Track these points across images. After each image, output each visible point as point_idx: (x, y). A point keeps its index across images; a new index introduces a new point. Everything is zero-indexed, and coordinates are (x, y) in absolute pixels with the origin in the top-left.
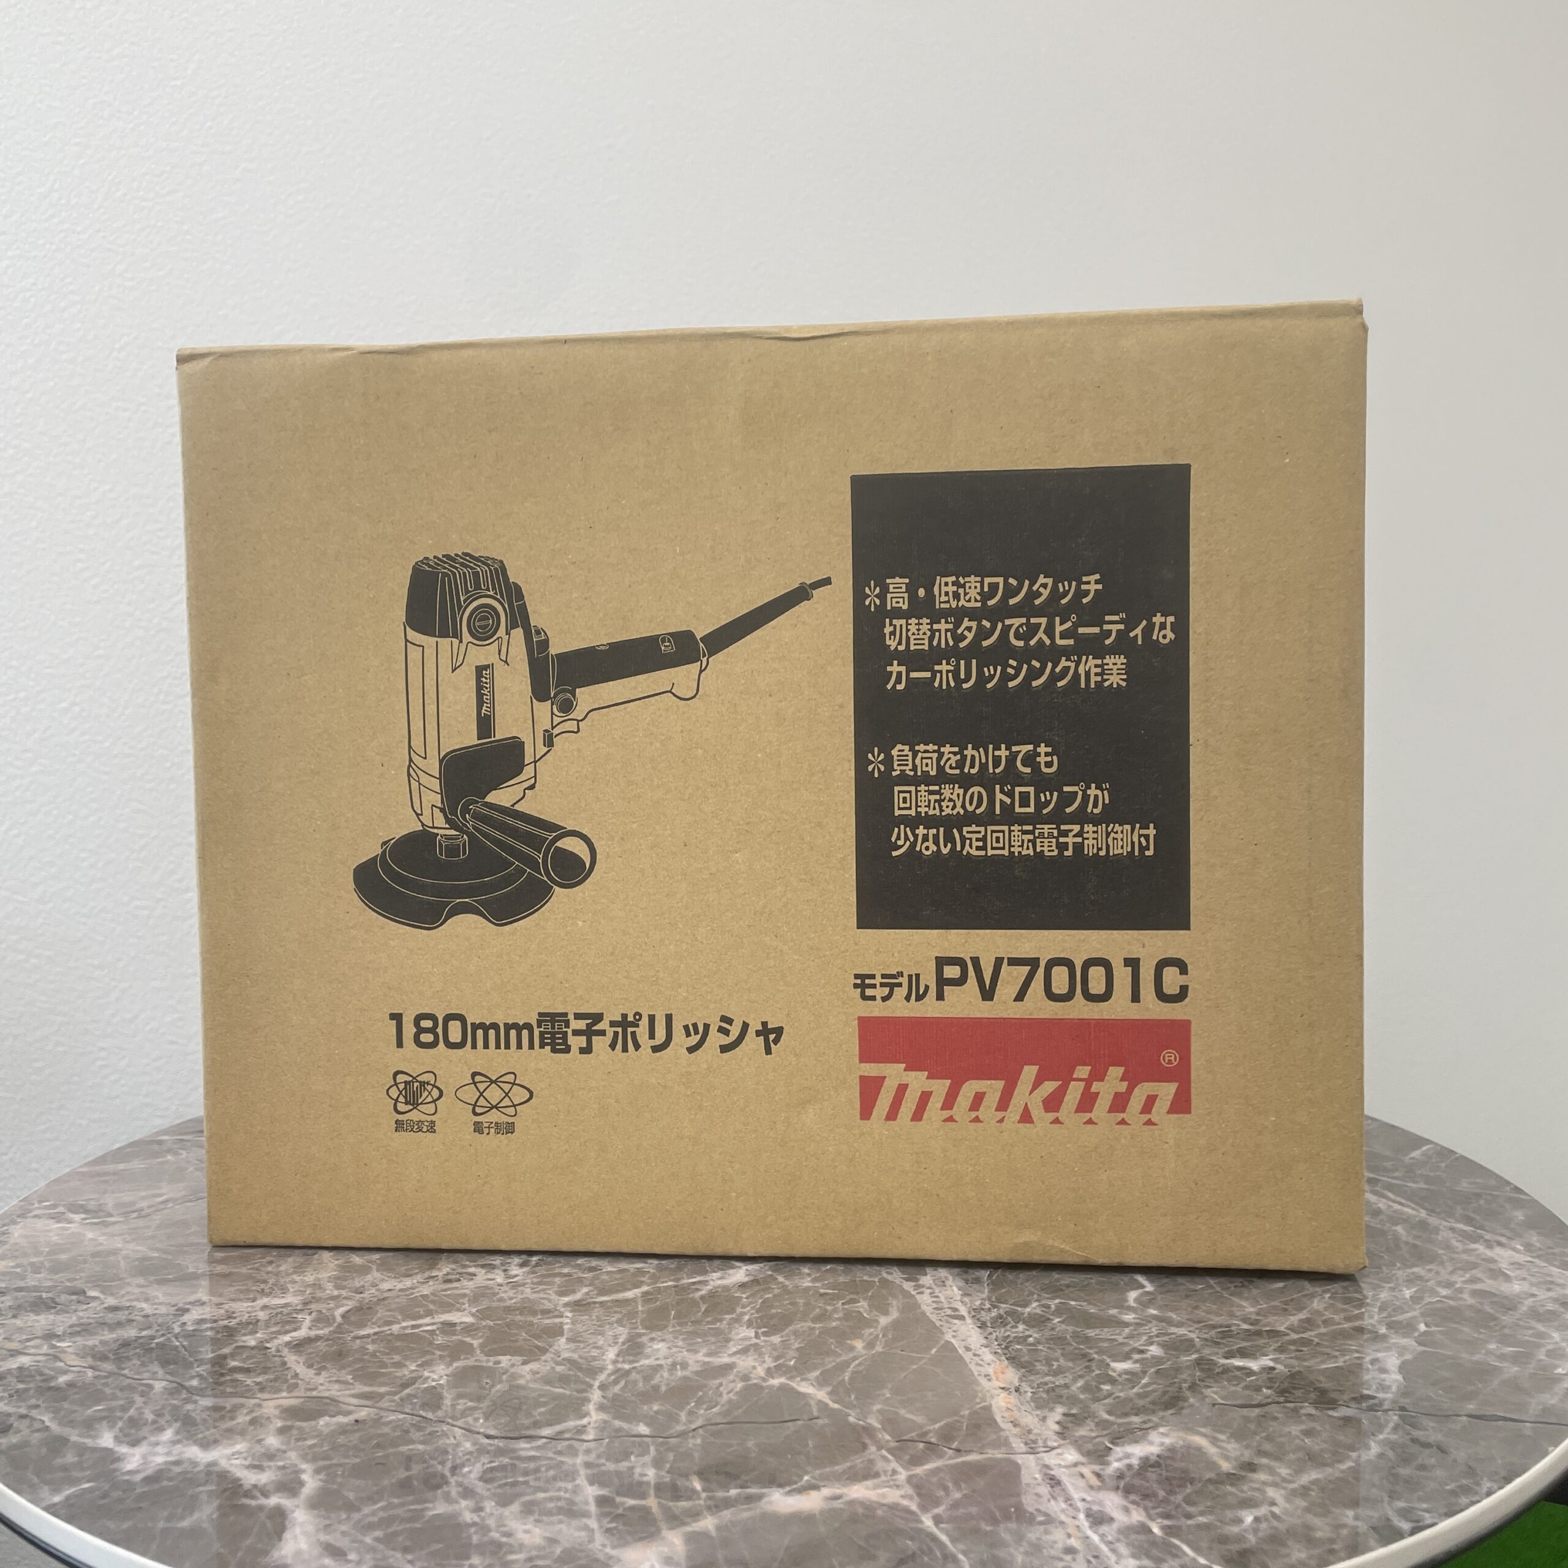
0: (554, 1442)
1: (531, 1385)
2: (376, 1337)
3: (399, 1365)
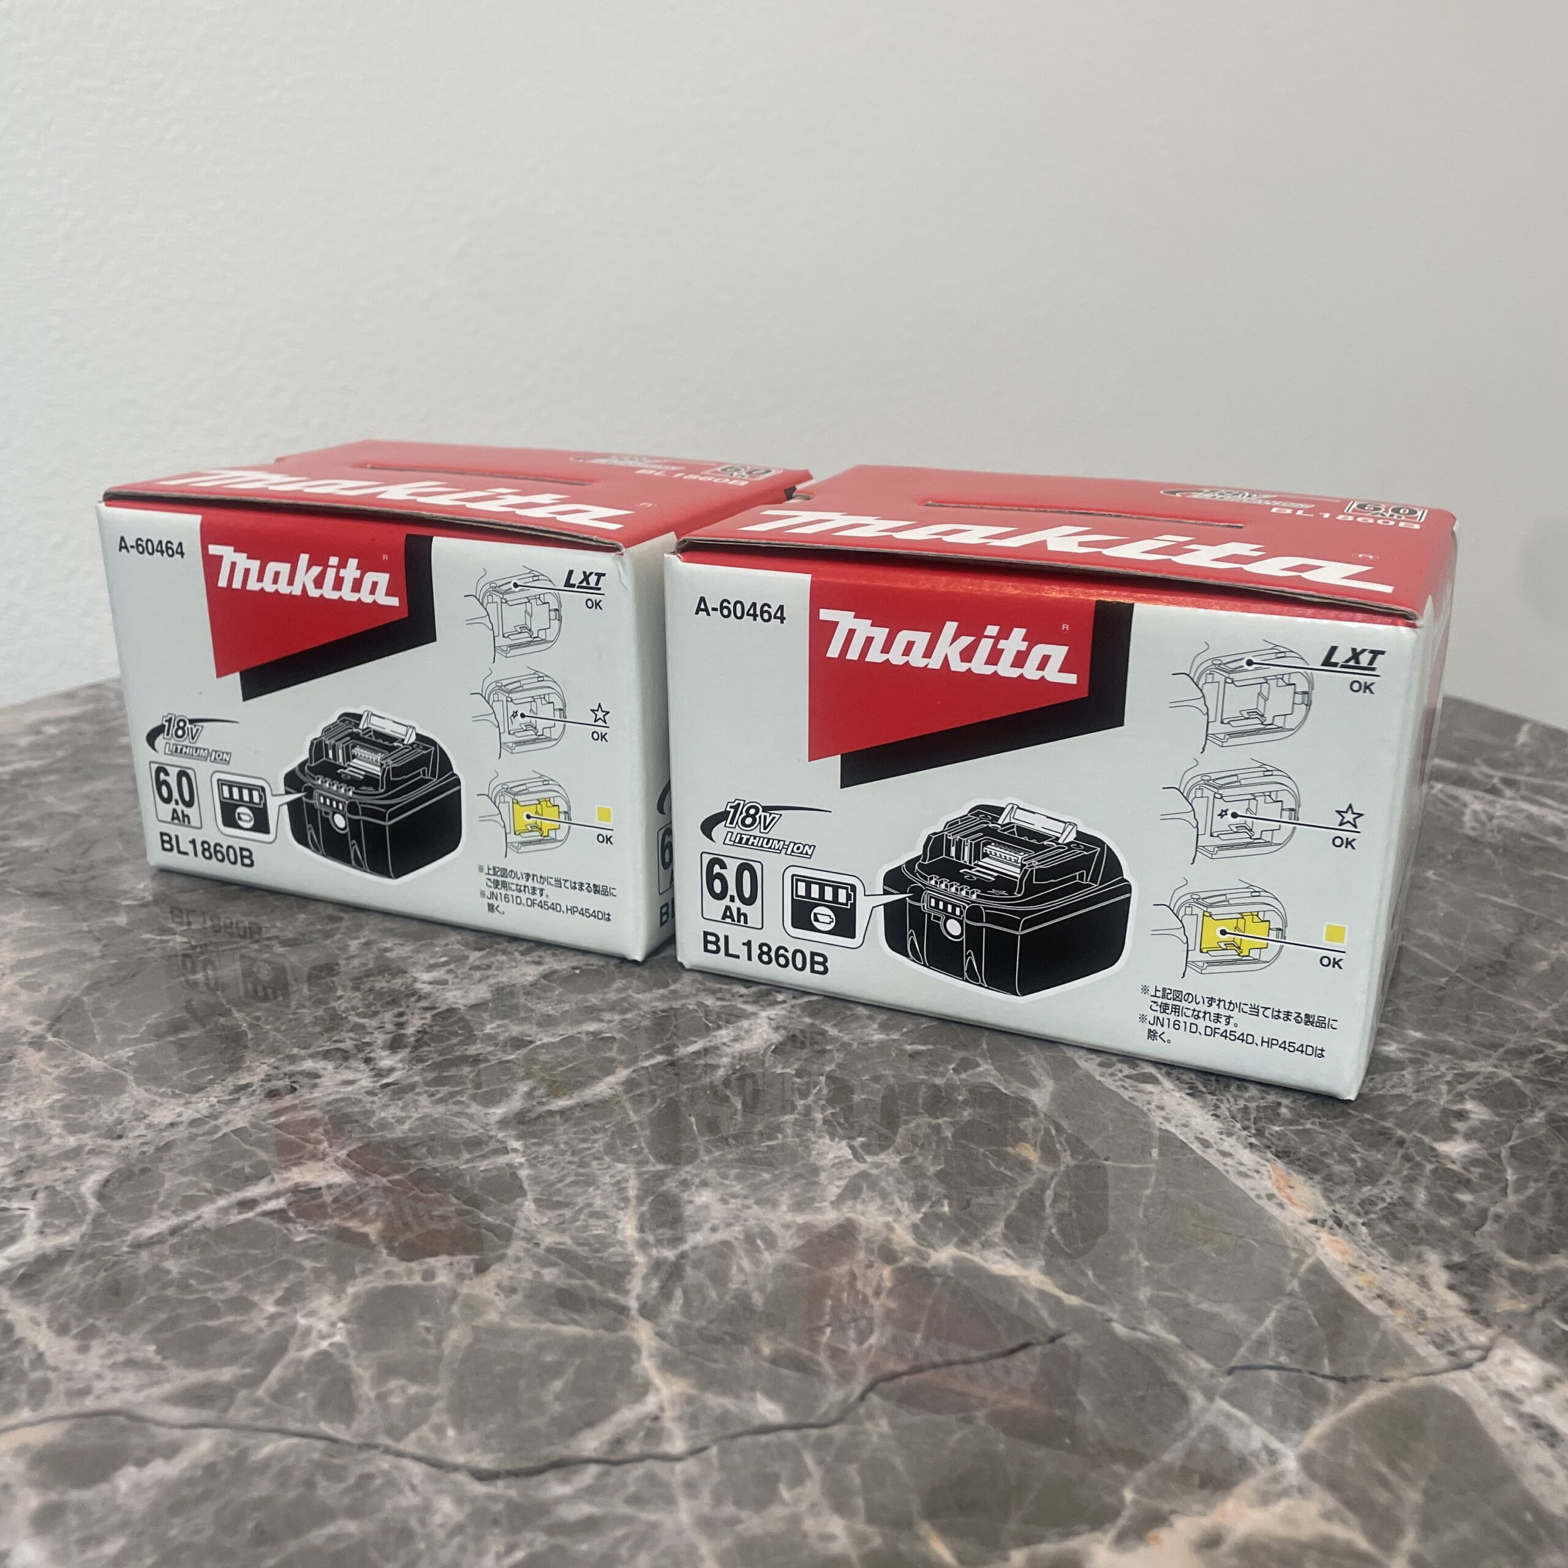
0: (616, 1471)
1: (513, 1324)
2: (175, 1240)
3: (242, 1305)
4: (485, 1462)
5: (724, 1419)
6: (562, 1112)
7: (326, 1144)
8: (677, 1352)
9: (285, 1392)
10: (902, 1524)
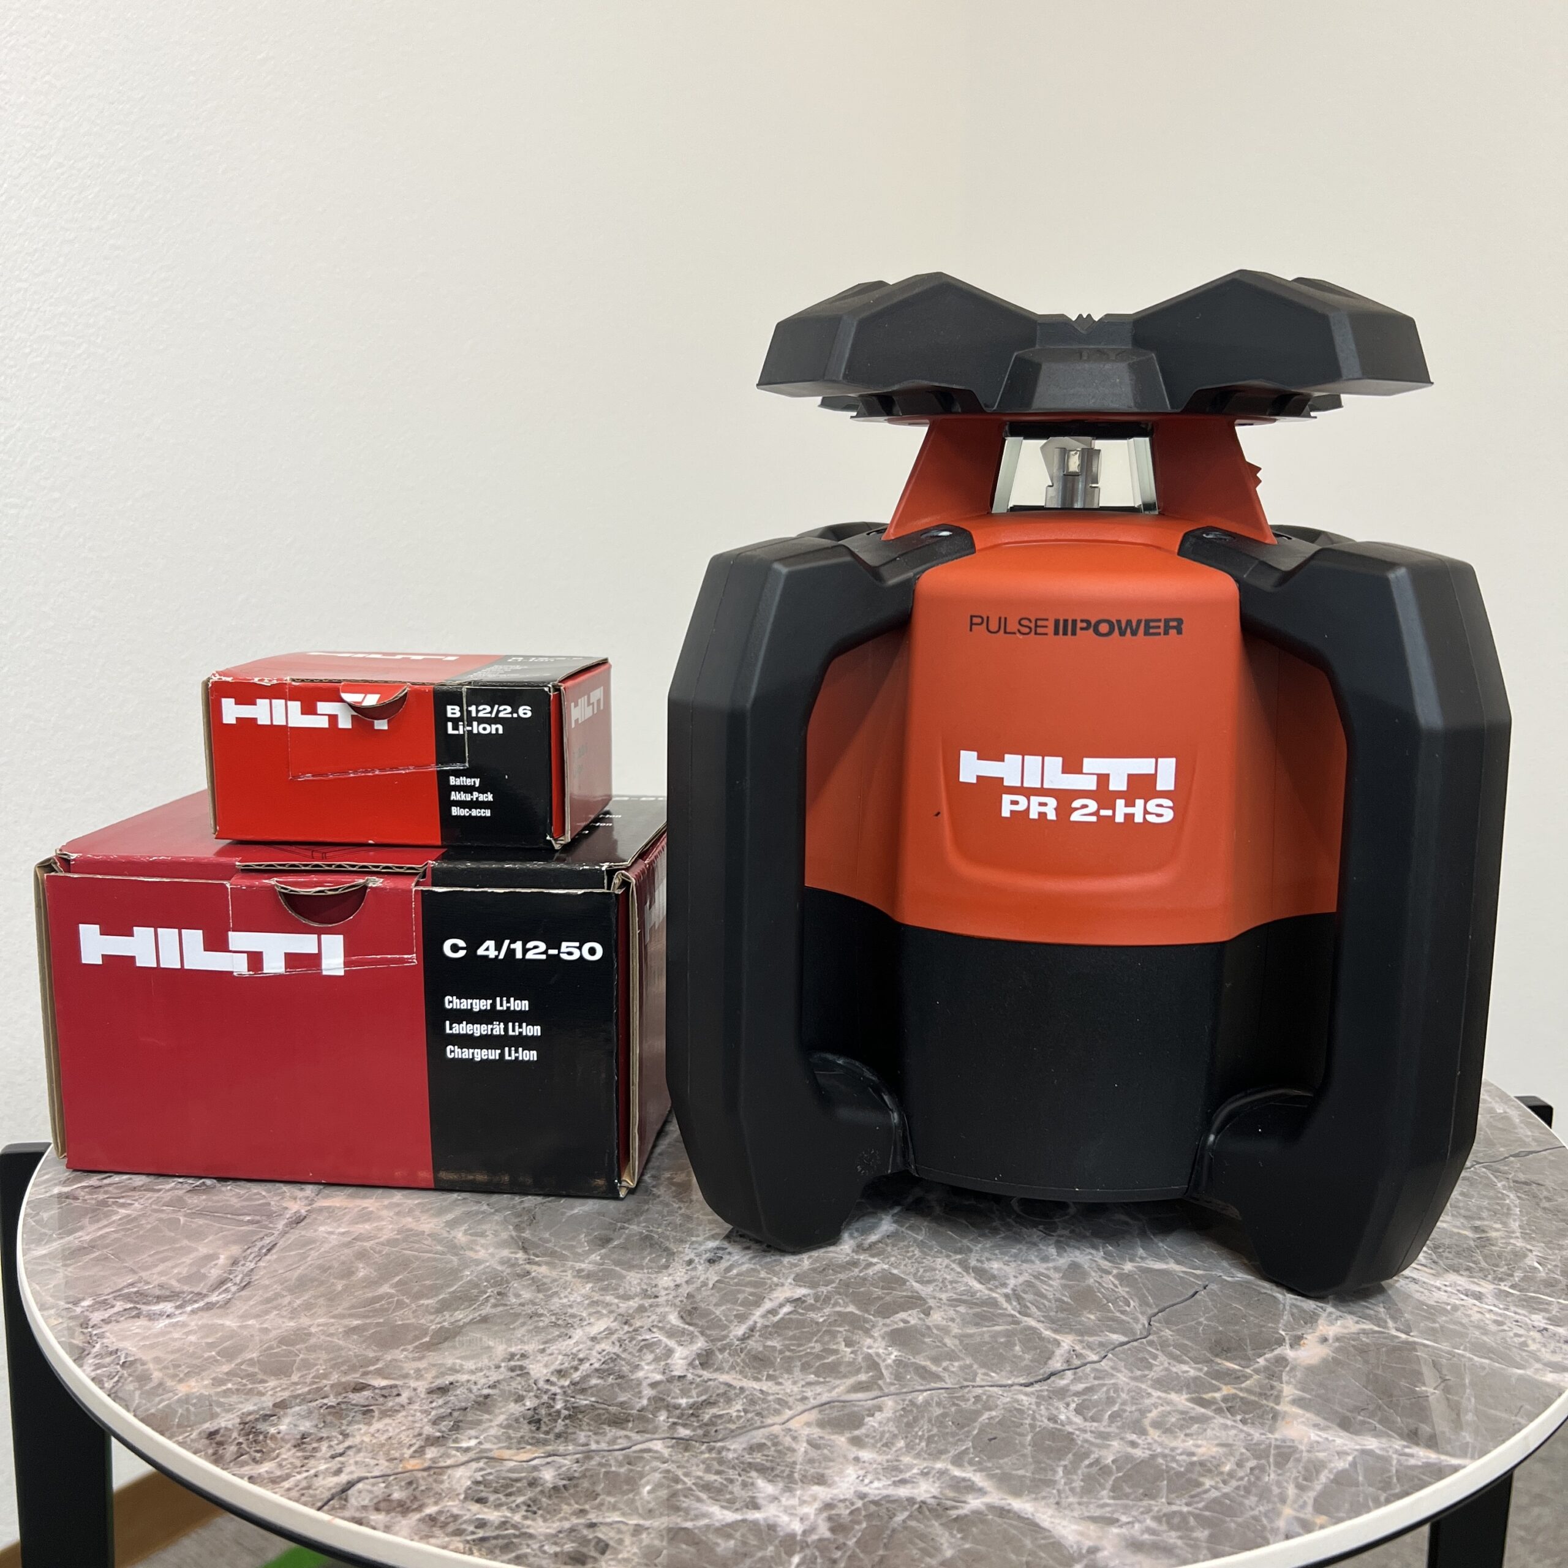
1: (969, 1331)
2: (757, 1333)
3: (831, 1351)
4: (1022, 1380)
5: (1101, 1344)
6: (880, 1241)
7: (775, 1279)
8: (1054, 1326)
9: (898, 1377)
10: (1208, 1361)
